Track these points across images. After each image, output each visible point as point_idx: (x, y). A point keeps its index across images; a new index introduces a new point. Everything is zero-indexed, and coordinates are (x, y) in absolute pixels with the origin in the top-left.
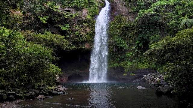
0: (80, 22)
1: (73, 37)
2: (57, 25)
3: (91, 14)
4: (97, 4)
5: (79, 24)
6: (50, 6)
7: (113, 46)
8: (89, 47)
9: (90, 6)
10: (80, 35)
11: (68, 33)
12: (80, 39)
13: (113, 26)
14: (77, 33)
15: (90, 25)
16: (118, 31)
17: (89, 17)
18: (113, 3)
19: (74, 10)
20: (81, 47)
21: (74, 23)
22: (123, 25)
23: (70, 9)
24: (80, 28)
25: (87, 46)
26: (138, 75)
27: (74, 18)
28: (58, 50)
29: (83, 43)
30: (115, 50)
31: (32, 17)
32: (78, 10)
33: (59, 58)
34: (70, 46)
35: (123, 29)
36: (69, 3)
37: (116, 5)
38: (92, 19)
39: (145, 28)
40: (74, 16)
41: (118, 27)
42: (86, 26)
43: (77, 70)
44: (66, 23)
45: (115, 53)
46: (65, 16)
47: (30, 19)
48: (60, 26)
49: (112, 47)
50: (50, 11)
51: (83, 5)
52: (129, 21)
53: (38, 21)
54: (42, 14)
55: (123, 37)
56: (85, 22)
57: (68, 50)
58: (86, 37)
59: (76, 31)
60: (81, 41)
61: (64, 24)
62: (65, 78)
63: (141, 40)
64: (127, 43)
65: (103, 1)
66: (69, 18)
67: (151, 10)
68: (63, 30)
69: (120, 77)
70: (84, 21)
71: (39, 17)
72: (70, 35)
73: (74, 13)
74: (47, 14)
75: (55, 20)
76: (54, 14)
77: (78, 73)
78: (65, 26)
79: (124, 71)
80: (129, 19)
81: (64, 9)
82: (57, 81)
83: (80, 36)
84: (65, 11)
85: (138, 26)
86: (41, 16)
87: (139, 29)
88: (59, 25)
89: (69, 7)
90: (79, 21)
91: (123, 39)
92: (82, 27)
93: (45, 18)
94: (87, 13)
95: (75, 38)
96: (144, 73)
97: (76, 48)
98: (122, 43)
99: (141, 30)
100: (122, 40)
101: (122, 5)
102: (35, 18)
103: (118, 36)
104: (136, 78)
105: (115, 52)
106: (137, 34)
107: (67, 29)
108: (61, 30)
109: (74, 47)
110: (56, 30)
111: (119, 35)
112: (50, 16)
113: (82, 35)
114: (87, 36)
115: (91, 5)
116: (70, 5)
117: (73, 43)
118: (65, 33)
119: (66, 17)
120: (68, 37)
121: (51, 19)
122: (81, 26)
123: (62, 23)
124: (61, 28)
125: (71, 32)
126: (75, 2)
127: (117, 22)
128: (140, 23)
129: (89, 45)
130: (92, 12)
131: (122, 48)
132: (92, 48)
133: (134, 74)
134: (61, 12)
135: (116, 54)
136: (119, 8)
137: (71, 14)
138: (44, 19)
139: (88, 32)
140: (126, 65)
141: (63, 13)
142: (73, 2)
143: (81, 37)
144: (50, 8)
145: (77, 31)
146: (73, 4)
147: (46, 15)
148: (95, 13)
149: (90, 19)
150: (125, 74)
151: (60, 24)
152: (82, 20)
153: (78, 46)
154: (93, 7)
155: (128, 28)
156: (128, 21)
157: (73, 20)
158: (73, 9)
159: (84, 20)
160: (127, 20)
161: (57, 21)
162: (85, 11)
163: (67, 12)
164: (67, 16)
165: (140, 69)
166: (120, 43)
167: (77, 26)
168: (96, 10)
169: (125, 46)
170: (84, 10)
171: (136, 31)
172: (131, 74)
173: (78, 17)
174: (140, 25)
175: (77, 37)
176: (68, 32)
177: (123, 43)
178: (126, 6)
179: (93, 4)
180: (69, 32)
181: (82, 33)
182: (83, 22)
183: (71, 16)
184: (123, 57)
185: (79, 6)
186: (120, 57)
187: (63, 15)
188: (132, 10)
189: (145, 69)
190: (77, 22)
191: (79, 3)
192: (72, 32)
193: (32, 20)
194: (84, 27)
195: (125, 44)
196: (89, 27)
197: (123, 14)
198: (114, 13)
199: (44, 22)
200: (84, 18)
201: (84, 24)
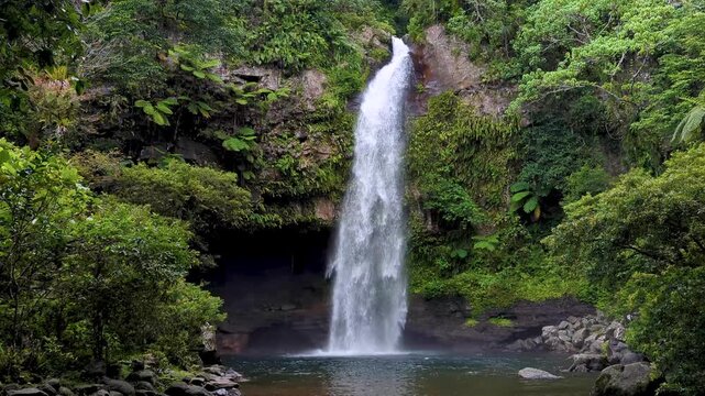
0: (298, 120)
1: (269, 178)
2: (207, 132)
3: (339, 90)
4: (361, 53)
5: (292, 129)
6: (182, 61)
7: (425, 212)
8: (332, 215)
9: (334, 61)
10: (297, 171)
11: (250, 163)
12: (294, 185)
13: (420, 135)
14: (284, 163)
15: (334, 131)
16: (444, 153)
17: (332, 102)
18: (422, 47)
19: (274, 74)
20: (300, 216)
21: (273, 126)
22: (460, 131)
23: (257, 73)
24: (295, 143)
25: (321, 213)
26: (523, 324)
27: (274, 103)
28: (211, 227)
29: (307, 199)
30: (429, 227)
31: (115, 103)
32: (287, 76)
33: (216, 260)
34: (260, 212)
35: (463, 146)
36: (255, 48)
37: (432, 56)
38: (343, 109)
39: (547, 143)
40: (272, 97)
41: (442, 136)
42: (319, 134)
43: (285, 307)
44: (242, 123)
45: (431, 239)
46: (241, 97)
47: (108, 108)
48: (220, 135)
49: (418, 214)
50: (181, 80)
51: (308, 54)
52: (484, 114)
53: (136, 118)
54: (152, 93)
55: (461, 178)
56: (316, 121)
57: (248, 227)
58: (318, 179)
59: (279, 156)
60: (298, 192)
61: (235, 127)
62: (236, 336)
63: (531, 190)
64: (477, 200)
65: (383, 42)
66: (252, 106)
67: (568, 72)
68: (232, 152)
69: (454, 333)
70: (310, 116)
71: (138, 104)
72: (257, 171)
73: (271, 86)
74: (170, 91)
75: (200, 114)
76: (196, 91)
77: (286, 320)
78: (238, 136)
79: (468, 308)
80: (482, 106)
81: (236, 72)
82: (207, 348)
83: (294, 173)
84: (238, 80)
85: (520, 134)
86: (146, 99)
87: (521, 146)
88: (217, 133)
89: (256, 64)
90: (293, 115)
91: (461, 183)
92: (302, 140)
93: (161, 106)
94: (324, 85)
95: (276, 180)
96: (544, 315)
97: (281, 220)
98: (459, 200)
99: (532, 148)
100: (458, 189)
101: (457, 54)
102: (123, 107)
103: (442, 173)
104: (513, 337)
105: (433, 235)
106: (514, 164)
107: (247, 147)
108: (223, 149)
109: (273, 218)
110: (205, 150)
111: (447, 169)
112: (183, 98)
113: (304, 169)
114: (322, 172)
115: (337, 57)
116: (258, 57)
117: (268, 199)
118: (240, 164)
119: (243, 102)
120: (252, 178)
121: (186, 110)
122: (298, 135)
123: (228, 125)
124: (225, 144)
125: (260, 160)
126: (277, 46)
127: (438, 117)
128: (528, 123)
129: (330, 208)
130: (340, 83)
131: (459, 219)
133: (506, 323)
134: (225, 82)
135: (433, 243)
136: (445, 66)
137: (260, 91)
138: (160, 111)
139: (326, 157)
140: (476, 285)
141: (232, 85)
142: (270, 46)
143: (302, 178)
144: (183, 67)
145: (284, 153)
146: (271, 54)
147: (166, 96)
148: (352, 86)
149: (335, 109)
150: (471, 322)
151: (219, 128)
152: (305, 112)
153: (290, 213)
154: (346, 64)
155: (478, 142)
156: (478, 114)
157: (269, 114)
158: (270, 72)
159: (312, 113)
160: (476, 113)
161: (207, 115)
162: (313, 80)
163: (246, 84)
164: (246, 98)
165: (529, 302)
166: (451, 200)
167: (285, 136)
168: (355, 76)
169: (469, 213)
170: (310, 75)
171: (510, 154)
172: (493, 321)
173: (288, 100)
174: (529, 131)
175: (284, 175)
176: (251, 159)
177: (463, 201)
178: (472, 59)
179: (345, 50)
180: (255, 158)
181: (305, 163)
182: (308, 121)
183: (264, 95)
184: (463, 254)
185: (290, 59)
186: (453, 255)
187: (232, 92)
188: (494, 74)
189: (547, 300)
190: (285, 121)
191: (294, 50)
192: (265, 158)
193: (114, 113)
194: (312, 139)
195: (468, 202)
196: (329, 140)
197: (462, 87)
198: (427, 86)
199: (160, 120)
200: (310, 107)
201: (311, 128)
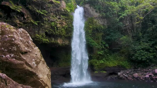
0: (58, 13)
1: (48, 27)
5: (56, 15)
8: (62, 43)
12: (55, 31)
14: (53, 24)
15: (67, 19)
16: (90, 31)
18: (84, 8)
20: (54, 41)
21: (52, 12)
24: (57, 19)
25: (59, 41)
26: (109, 72)
37: (87, 10)
41: (90, 27)
42: (64, 18)
52: (99, 24)
55: (93, 38)
56: (63, 15)
57: (40, 41)
59: (52, 22)
79: (95, 68)
80: (99, 22)
83: (55, 28)
90: (57, 10)
92: (59, 19)
94: (66, 6)
95: (50, 28)
96: (113, 70)
97: (49, 41)
100: (92, 40)
101: (93, 10)
109: (47, 40)
111: (91, 35)
113: (58, 27)
114: (63, 29)
122: (58, 17)
128: (107, 27)
129: (61, 40)
132: (64, 44)
133: (105, 72)
136: (90, 12)
139: (64, 25)
140: (96, 63)
143: (57, 29)
149: (69, 12)
150: (96, 72)
152: (61, 11)
153: (51, 40)
154: (70, 4)
155: (98, 30)
159: (63, 12)
165: (109, 67)
167: (54, 16)
170: (63, 2)
172: (101, 72)
174: (107, 29)
178: (96, 12)
181: (59, 25)
182: (61, 14)
188: (102, 15)
189: (113, 66)
194: (62, 19)
196: (66, 21)
197: (95, 17)
198: (87, 16)
200: (63, 10)
201: (62, 16)
